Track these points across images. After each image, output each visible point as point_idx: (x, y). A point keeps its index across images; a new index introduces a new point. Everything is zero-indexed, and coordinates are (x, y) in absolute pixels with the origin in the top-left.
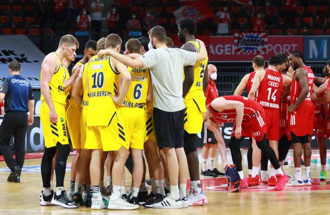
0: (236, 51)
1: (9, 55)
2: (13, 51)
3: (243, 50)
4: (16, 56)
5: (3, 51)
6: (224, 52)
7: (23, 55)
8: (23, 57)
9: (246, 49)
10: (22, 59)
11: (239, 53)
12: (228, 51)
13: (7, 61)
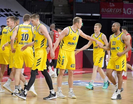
1: (9, 12)
2: (10, 9)
4: (13, 13)
5: (5, 9)
6: (132, 13)
7: (17, 12)
8: (17, 13)
10: (17, 14)
13: (9, 15)
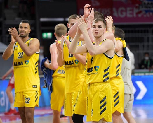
0: (137, 13)
3: (144, 12)
6: (126, 15)
9: (146, 11)
11: (140, 15)
12: (130, 14)
